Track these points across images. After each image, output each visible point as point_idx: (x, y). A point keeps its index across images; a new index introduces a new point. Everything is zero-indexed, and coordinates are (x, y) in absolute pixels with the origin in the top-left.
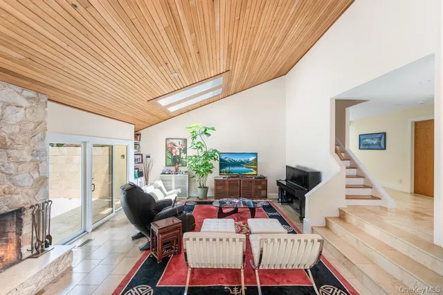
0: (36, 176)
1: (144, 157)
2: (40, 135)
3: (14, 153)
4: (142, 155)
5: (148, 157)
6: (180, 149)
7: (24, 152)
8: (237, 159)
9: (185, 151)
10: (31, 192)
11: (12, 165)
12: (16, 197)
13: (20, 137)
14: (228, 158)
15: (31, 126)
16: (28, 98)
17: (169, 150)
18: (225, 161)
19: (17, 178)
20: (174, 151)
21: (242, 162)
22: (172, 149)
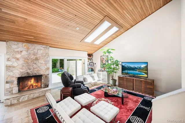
0: (46, 67)
1: (94, 64)
2: (47, 57)
3: (40, 61)
4: (93, 63)
5: (95, 64)
6: (106, 61)
7: (42, 61)
8: (132, 66)
9: (108, 61)
10: (44, 71)
11: (39, 64)
12: (40, 72)
13: (42, 57)
14: (126, 65)
15: (45, 54)
16: (44, 47)
17: (102, 61)
18: (125, 67)
19: (41, 67)
20: (103, 61)
21: (135, 68)
22: (103, 60)
